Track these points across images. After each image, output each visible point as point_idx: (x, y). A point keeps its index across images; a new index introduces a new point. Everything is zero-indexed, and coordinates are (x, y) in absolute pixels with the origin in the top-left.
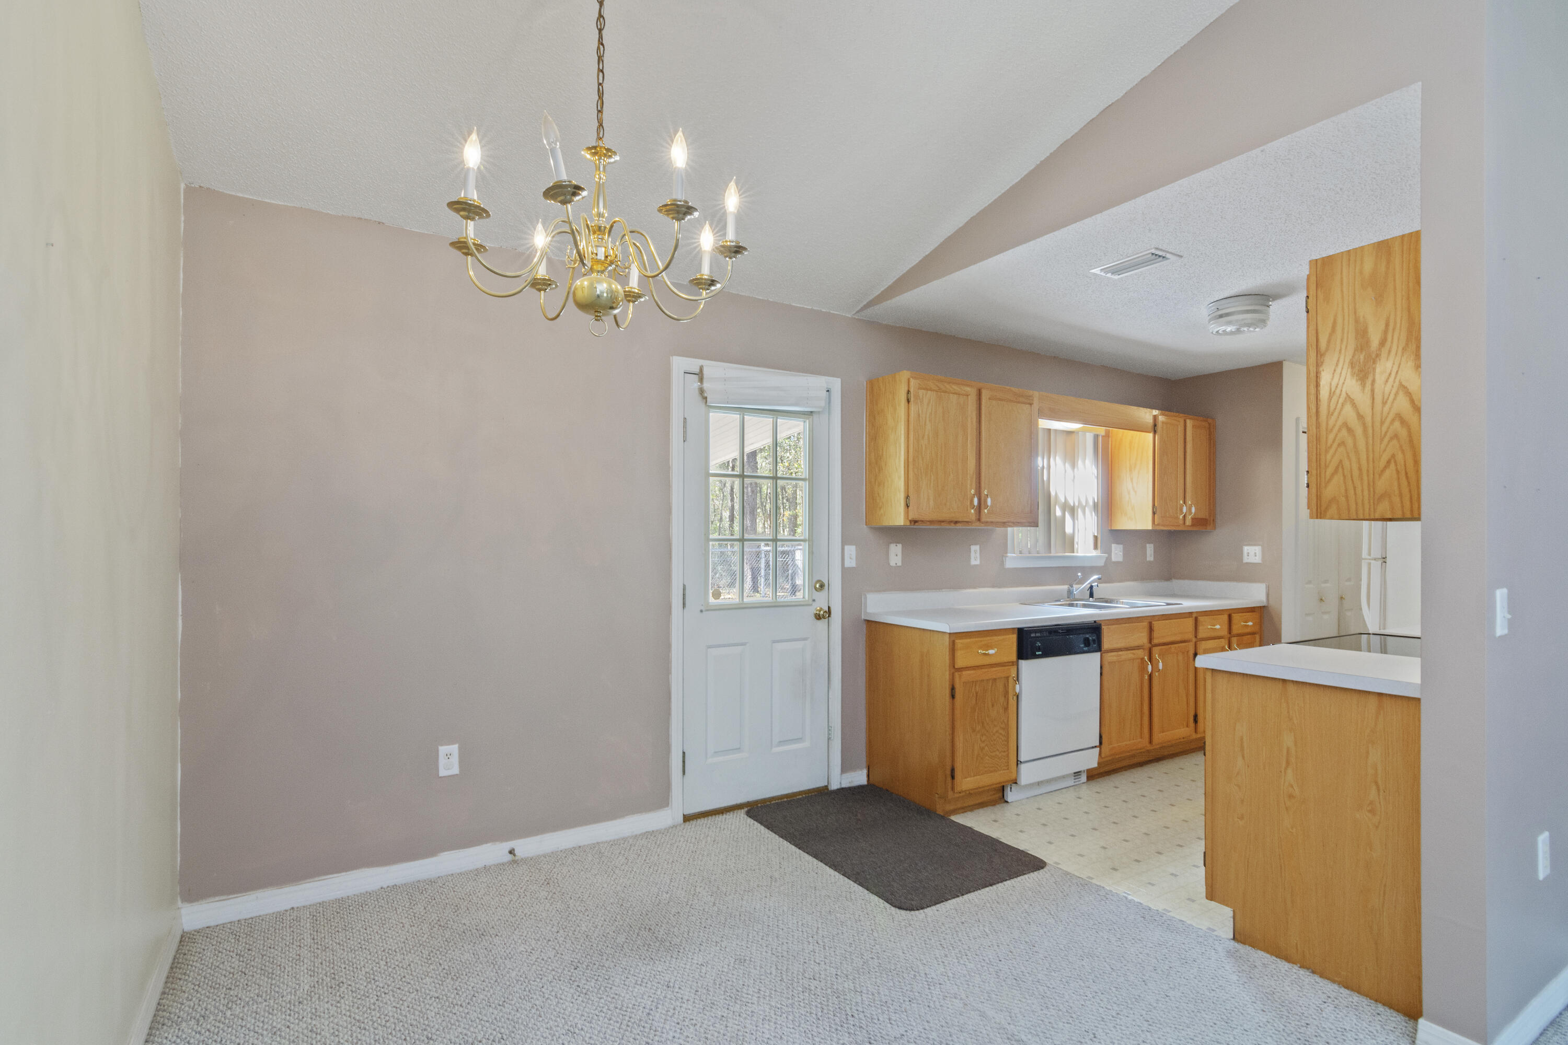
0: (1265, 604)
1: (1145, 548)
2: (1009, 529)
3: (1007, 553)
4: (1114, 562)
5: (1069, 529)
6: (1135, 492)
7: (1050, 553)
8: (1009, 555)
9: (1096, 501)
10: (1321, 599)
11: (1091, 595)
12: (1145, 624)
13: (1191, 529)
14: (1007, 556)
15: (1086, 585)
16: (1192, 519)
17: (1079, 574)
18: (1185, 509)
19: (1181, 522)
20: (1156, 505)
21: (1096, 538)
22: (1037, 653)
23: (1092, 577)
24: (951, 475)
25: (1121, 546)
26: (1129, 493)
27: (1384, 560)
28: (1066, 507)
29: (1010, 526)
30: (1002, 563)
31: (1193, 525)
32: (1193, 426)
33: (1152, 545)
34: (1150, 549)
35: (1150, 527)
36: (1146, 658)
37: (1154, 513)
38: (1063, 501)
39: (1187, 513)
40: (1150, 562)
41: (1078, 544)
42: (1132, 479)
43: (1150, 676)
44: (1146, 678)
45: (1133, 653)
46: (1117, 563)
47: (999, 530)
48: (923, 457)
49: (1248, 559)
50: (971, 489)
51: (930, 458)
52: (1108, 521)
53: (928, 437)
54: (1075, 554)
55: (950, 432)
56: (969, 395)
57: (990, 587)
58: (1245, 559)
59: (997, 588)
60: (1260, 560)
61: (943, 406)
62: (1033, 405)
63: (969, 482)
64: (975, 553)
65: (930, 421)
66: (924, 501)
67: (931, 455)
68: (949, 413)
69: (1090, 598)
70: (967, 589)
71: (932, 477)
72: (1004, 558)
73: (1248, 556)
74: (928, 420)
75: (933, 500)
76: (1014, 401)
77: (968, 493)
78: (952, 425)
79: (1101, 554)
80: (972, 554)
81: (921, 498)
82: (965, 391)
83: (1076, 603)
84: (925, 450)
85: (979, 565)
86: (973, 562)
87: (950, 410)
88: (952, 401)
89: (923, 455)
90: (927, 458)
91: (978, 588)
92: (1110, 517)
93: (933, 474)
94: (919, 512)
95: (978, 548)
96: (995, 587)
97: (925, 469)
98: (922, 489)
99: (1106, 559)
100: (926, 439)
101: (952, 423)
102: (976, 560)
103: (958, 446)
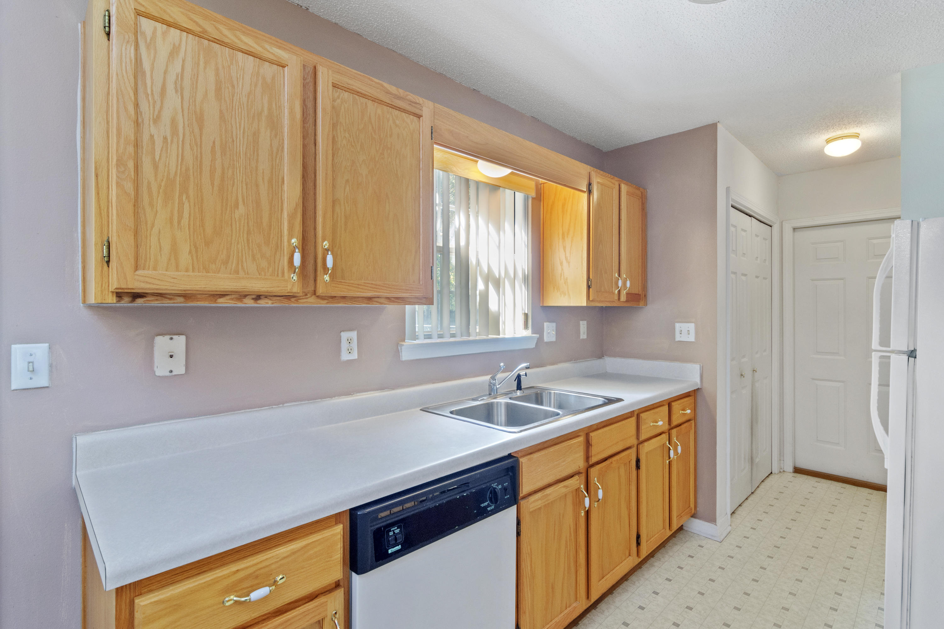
0: (699, 387)
1: (579, 325)
2: (408, 308)
3: (404, 340)
4: (546, 342)
5: (493, 306)
6: (569, 263)
7: (469, 335)
8: (407, 342)
9: (526, 273)
10: (742, 375)
11: (519, 387)
12: (581, 439)
13: (626, 305)
14: (402, 345)
15: (515, 373)
16: (627, 294)
17: (502, 364)
18: (620, 283)
19: (616, 298)
20: (591, 277)
21: (526, 315)
22: (390, 551)
23: (518, 366)
24: (241, 206)
25: (554, 325)
26: (561, 264)
27: (912, 354)
28: (489, 278)
29: (410, 303)
30: (397, 353)
31: (627, 301)
32: (627, 192)
33: (585, 322)
34: (583, 325)
35: (584, 304)
36: (582, 486)
37: (589, 287)
38: (486, 272)
39: (622, 289)
40: (583, 340)
41: (504, 323)
42: (564, 248)
43: (588, 513)
44: (583, 514)
45: (565, 486)
46: (549, 343)
47: (391, 308)
48: (156, 162)
49: (681, 337)
50: (291, 237)
51: (179, 167)
52: (541, 296)
53: (174, 122)
54: (501, 336)
55: (238, 125)
56: (284, 65)
57: (376, 391)
58: (678, 338)
59: (387, 390)
60: (692, 338)
61: (217, 69)
62: (421, 119)
63: (286, 224)
64: (350, 343)
65: (176, 91)
66: (160, 254)
67: (180, 161)
68: (233, 86)
69: (517, 390)
70: (333, 398)
71: (185, 206)
72: (399, 348)
73: (680, 334)
74: (170, 87)
75: (190, 252)
76: (386, 102)
77: (286, 243)
78: (241, 112)
79: (532, 334)
80: (344, 345)
81: (148, 247)
82: (274, 54)
83: (497, 403)
84: (162, 147)
85: (356, 359)
86: (345, 356)
87: (235, 83)
88: (240, 67)
89: (157, 158)
90: (169, 164)
91: (354, 394)
92: (542, 291)
93: (189, 201)
94: (145, 277)
95: (354, 335)
96: (384, 389)
97: (162, 187)
98: (152, 229)
99: (536, 339)
100: (165, 126)
101: (241, 108)
102: (350, 352)
103: (258, 155)
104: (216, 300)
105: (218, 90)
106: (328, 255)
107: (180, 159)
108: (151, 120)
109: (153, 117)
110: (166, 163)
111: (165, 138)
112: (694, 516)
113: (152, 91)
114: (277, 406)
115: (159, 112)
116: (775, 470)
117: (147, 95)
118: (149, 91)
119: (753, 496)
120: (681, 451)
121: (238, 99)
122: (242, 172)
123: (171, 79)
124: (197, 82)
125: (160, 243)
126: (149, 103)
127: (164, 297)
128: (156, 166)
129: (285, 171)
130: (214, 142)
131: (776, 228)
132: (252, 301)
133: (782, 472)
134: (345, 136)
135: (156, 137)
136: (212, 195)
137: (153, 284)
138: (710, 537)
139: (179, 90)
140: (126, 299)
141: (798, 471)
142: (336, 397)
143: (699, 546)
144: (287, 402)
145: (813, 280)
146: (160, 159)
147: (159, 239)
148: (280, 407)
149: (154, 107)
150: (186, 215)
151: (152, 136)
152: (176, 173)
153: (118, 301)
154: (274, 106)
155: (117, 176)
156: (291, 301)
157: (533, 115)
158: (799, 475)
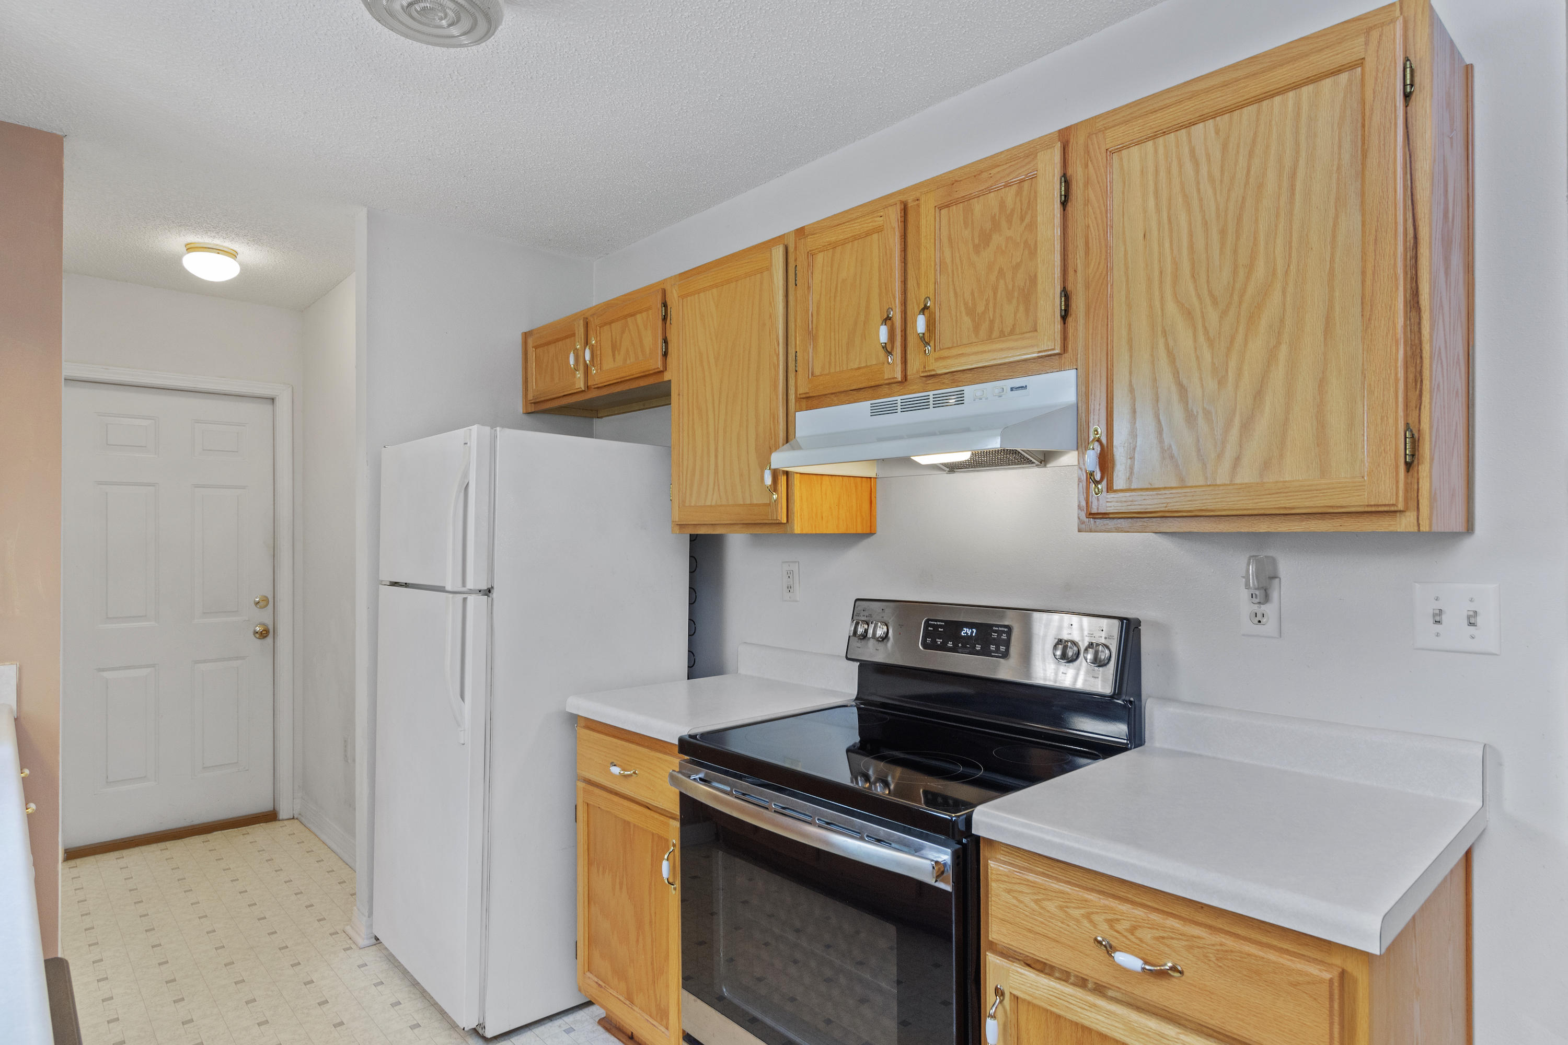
158: (78, 861)
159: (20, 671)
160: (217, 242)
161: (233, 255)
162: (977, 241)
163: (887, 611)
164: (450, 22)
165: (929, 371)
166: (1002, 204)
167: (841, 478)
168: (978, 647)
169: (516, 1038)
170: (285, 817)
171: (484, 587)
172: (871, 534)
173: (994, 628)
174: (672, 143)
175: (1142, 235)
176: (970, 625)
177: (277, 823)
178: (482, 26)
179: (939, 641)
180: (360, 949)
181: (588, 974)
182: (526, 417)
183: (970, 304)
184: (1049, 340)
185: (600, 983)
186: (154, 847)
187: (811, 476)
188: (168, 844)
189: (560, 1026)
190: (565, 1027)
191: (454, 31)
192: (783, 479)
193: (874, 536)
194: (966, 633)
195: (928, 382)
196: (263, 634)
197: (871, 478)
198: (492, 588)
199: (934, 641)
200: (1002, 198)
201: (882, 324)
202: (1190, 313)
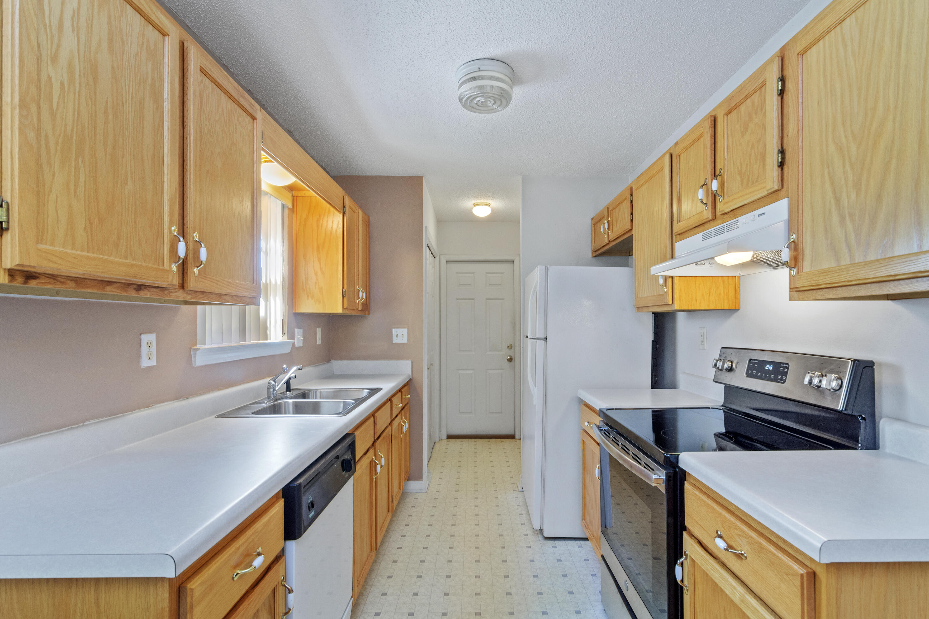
0: (411, 378)
1: (316, 332)
3: (196, 344)
4: (297, 347)
5: (262, 312)
6: (323, 273)
8: (198, 346)
11: (288, 389)
12: (372, 419)
13: (359, 313)
14: (197, 349)
16: (362, 304)
17: (285, 366)
18: (361, 295)
19: (357, 306)
20: (345, 288)
21: (283, 321)
23: (293, 368)
24: (130, 182)
25: (301, 331)
26: (316, 274)
30: (190, 359)
31: (361, 310)
32: (362, 217)
33: (322, 329)
34: (319, 332)
35: (339, 310)
37: (343, 296)
39: (361, 299)
40: (319, 345)
41: (270, 328)
42: (319, 260)
43: (377, 476)
44: (374, 480)
45: (367, 457)
46: (299, 348)
48: (54, 111)
49: (397, 340)
50: (171, 224)
51: (76, 123)
52: (294, 304)
53: (70, 66)
54: (268, 341)
55: (127, 88)
56: (166, 34)
57: (172, 400)
58: (395, 340)
59: (182, 399)
60: (405, 340)
61: (109, 17)
62: (255, 121)
63: (166, 208)
64: (150, 347)
65: (73, 31)
66: (57, 227)
67: (76, 116)
68: (123, 42)
69: (287, 391)
70: (134, 412)
71: (81, 171)
72: (192, 353)
73: (397, 337)
74: (67, 23)
75: (85, 229)
76: (235, 98)
77: (166, 230)
78: (130, 74)
79: (288, 339)
80: (144, 349)
81: (46, 216)
82: (159, 19)
83: (285, 403)
84: (60, 95)
85: (154, 366)
86: (146, 363)
87: (125, 39)
88: (129, 21)
89: (55, 106)
90: (66, 118)
91: (153, 406)
92: (295, 298)
93: (84, 167)
94: (48, 253)
95: (152, 337)
96: (179, 399)
97: (59, 144)
98: (49, 195)
99: (292, 345)
100: (62, 69)
101: (130, 69)
102: (150, 358)
103: (143, 127)
104: (104, 288)
105: (111, 41)
106: (201, 248)
107: (76, 113)
108: (49, 57)
109: (51, 55)
110: (63, 116)
111: (62, 84)
112: (409, 479)
113: (50, 21)
114: (76, 426)
115: (57, 50)
116: (437, 440)
117: (45, 25)
118: (47, 22)
119: (431, 459)
120: (408, 427)
121: (127, 58)
122: (130, 143)
123: (68, 14)
124: (92, 26)
125: (57, 212)
126: (47, 36)
127: (56, 280)
128: (53, 116)
129: (166, 150)
130: (107, 102)
131: (437, 258)
132: (134, 291)
133: (441, 440)
134: (206, 124)
135: (53, 80)
136: (105, 164)
137: (56, 263)
138: (419, 491)
139: (76, 30)
140: (20, 279)
141: (450, 437)
142: (137, 411)
143: (415, 499)
144: (87, 420)
145: (458, 299)
146: (57, 108)
147: (56, 207)
148: (80, 426)
149: (52, 43)
150: (82, 183)
151: (50, 78)
152: (72, 129)
153: (11, 281)
154: (156, 75)
155: (20, 121)
156: (164, 293)
157: (289, 129)
158: (450, 440)
159: (413, 363)
160: (482, 201)
161: (489, 205)
162: (742, 130)
163: (733, 354)
164: (492, 104)
165: (722, 211)
166: (753, 104)
167: (711, 277)
168: (772, 376)
169: (557, 541)
170: (518, 438)
171: (542, 336)
172: (737, 310)
173: (782, 365)
174: (628, 112)
175: (817, 103)
176: (770, 363)
177: (515, 440)
178: (504, 102)
179: (754, 372)
180: (519, 491)
181: (583, 520)
182: (593, 259)
183: (740, 168)
184: (772, 183)
185: (586, 525)
186: (473, 440)
187: (688, 277)
188: (477, 440)
189: (577, 544)
190: (579, 545)
191: (495, 106)
192: (670, 281)
193: (739, 311)
194: (768, 368)
195: (725, 217)
196: (510, 360)
197: (736, 276)
198: (547, 337)
199: (752, 372)
200: (753, 100)
201: (700, 188)
202: (841, 149)
